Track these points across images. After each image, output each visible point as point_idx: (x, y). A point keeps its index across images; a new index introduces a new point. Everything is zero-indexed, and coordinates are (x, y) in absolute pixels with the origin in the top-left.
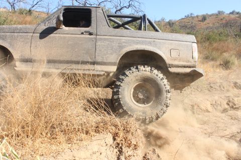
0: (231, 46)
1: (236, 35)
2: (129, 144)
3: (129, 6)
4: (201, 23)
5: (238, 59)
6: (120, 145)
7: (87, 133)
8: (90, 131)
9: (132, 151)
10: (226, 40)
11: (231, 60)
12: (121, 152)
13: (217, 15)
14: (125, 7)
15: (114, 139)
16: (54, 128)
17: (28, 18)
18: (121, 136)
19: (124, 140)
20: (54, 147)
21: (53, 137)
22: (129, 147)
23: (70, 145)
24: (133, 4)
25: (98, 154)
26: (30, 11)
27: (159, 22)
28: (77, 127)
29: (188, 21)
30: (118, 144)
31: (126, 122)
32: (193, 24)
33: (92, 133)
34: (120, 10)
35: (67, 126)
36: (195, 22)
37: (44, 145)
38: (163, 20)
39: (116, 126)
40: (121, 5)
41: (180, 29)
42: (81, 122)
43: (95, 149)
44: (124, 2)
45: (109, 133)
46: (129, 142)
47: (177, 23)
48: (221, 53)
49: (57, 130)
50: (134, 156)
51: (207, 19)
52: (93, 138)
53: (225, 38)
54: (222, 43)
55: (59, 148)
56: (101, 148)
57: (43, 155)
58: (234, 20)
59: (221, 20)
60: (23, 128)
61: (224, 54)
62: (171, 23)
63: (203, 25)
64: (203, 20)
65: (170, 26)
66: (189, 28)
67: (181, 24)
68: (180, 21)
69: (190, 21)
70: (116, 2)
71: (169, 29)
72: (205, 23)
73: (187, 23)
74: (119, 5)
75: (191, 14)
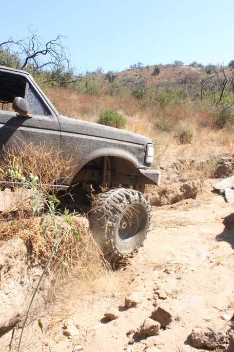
1: (196, 96)
3: (47, 51)
4: (153, 77)
11: (188, 131)
13: (174, 66)
14: (41, 52)
24: (52, 47)
27: (94, 73)
29: (135, 73)
32: (143, 78)
34: (33, 56)
36: (147, 75)
38: (99, 71)
40: (35, 48)
44: (39, 45)
51: (161, 71)
53: (182, 101)
58: (196, 74)
59: (180, 73)
61: (180, 122)
62: (111, 76)
63: (156, 79)
64: (155, 73)
65: (110, 81)
66: (137, 83)
67: (124, 78)
68: (124, 74)
69: (138, 74)
70: (27, 43)
71: (107, 86)
72: (158, 77)
73: (133, 77)
74: (31, 49)
75: (140, 64)
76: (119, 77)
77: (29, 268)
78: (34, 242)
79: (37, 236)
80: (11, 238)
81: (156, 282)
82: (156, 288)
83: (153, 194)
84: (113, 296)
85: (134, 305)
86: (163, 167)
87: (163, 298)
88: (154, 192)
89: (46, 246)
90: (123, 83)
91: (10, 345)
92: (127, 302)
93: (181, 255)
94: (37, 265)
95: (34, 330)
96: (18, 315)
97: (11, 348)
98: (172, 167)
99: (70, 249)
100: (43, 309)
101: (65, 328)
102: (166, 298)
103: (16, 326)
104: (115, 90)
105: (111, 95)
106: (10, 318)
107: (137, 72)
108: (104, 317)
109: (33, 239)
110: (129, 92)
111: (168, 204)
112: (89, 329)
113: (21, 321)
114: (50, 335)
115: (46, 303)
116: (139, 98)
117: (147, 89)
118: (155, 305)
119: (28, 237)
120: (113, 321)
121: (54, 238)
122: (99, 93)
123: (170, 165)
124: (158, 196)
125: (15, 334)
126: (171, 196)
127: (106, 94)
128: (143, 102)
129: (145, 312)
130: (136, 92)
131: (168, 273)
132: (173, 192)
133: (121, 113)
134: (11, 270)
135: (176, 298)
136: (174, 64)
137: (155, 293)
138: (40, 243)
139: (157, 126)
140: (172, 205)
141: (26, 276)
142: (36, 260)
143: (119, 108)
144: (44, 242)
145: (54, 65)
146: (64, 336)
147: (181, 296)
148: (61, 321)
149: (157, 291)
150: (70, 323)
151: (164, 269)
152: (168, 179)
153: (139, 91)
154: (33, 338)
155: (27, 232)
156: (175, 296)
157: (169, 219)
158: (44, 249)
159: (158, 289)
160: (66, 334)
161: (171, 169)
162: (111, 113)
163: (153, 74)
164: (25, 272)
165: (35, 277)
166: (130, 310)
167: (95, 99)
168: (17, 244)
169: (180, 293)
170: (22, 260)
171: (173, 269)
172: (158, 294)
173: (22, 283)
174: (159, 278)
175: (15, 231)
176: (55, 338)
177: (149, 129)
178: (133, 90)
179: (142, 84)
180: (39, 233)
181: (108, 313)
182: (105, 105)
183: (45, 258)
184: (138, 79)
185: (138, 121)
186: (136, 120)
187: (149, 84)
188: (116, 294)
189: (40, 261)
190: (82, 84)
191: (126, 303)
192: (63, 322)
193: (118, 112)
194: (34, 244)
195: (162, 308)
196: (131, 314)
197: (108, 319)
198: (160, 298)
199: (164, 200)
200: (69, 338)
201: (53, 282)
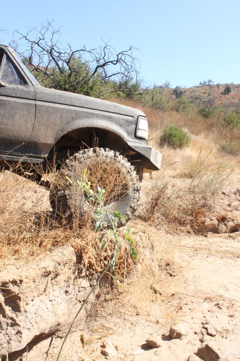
3: (117, 61)
4: (223, 96)
14: (112, 62)
24: (123, 58)
27: (161, 87)
29: (203, 91)
32: (212, 97)
34: (104, 65)
36: (214, 94)
40: (106, 58)
41: (191, 102)
44: (110, 54)
51: (232, 90)
62: (178, 91)
63: (226, 99)
64: (225, 92)
65: (177, 96)
66: (204, 102)
67: (192, 95)
68: (192, 90)
69: (207, 92)
70: (99, 53)
71: (174, 101)
72: (228, 96)
73: (202, 94)
74: (102, 58)
75: (210, 81)
76: (186, 93)
77: (76, 278)
78: (84, 252)
79: (89, 247)
80: (63, 245)
81: (206, 315)
82: (204, 322)
83: (211, 220)
84: (158, 322)
85: (179, 336)
86: (225, 192)
87: (211, 335)
88: (213, 218)
89: (96, 258)
90: (190, 100)
91: (47, 353)
92: (172, 331)
93: (236, 290)
94: (84, 277)
95: (72, 342)
96: (59, 324)
97: (47, 356)
98: (235, 194)
99: (120, 265)
100: (83, 322)
101: (103, 346)
102: (215, 335)
103: (55, 335)
104: (181, 107)
105: (177, 111)
106: (50, 326)
107: (206, 89)
108: (145, 343)
109: (84, 249)
110: (196, 110)
111: (226, 232)
112: (128, 354)
113: (60, 331)
114: (87, 351)
115: (87, 317)
116: (207, 117)
117: (216, 108)
118: (202, 341)
119: (79, 247)
120: (155, 350)
121: (106, 251)
122: (165, 108)
123: (233, 191)
124: (216, 222)
125: (53, 342)
126: (231, 224)
127: (172, 109)
128: (210, 121)
129: (190, 346)
130: (204, 111)
131: (219, 307)
132: (233, 220)
133: (185, 130)
134: (58, 277)
135: (226, 338)
137: (203, 327)
138: (90, 254)
139: (223, 148)
140: (230, 234)
141: (71, 286)
142: (84, 271)
143: (184, 125)
144: (94, 254)
145: (122, 75)
146: (102, 355)
147: (232, 337)
148: (100, 339)
149: (206, 326)
150: (109, 343)
151: (216, 303)
152: (229, 205)
153: (207, 110)
154: (70, 351)
155: (79, 241)
156: (225, 335)
157: (226, 249)
158: (93, 261)
159: (207, 324)
160: (104, 354)
161: (233, 195)
162: (176, 129)
163: (222, 93)
164: (71, 282)
165: (81, 289)
166: (174, 341)
167: (160, 113)
168: (67, 253)
169: (231, 333)
170: (70, 269)
171: (226, 305)
172: (206, 329)
173: (66, 292)
174: (209, 311)
175: (67, 239)
176: (92, 355)
177: (214, 150)
178: (200, 108)
179: (210, 102)
180: (90, 244)
181: (150, 339)
182: (170, 120)
183: (93, 271)
184: (207, 96)
185: (203, 140)
186: (200, 139)
187: (217, 103)
188: (160, 321)
189: (88, 272)
190: (148, 98)
191: (171, 333)
192: (102, 340)
193: (183, 129)
194: (84, 255)
195: (210, 346)
196: (174, 345)
197: (149, 346)
198: (208, 334)
199: (222, 227)
200: (106, 358)
201: (98, 297)
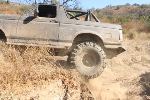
0: (134, 25)
1: (137, 18)
2: (72, 86)
4: (116, 10)
5: (138, 33)
6: (67, 87)
7: (46, 79)
8: (48, 78)
9: (74, 90)
10: (131, 21)
11: (134, 33)
12: (67, 91)
13: (126, 6)
14: (69, 0)
15: (63, 83)
16: (25, 77)
17: (7, 7)
18: (67, 81)
19: (69, 83)
20: (25, 89)
21: (24, 83)
22: (72, 87)
23: (35, 87)
25: (53, 92)
26: (8, 2)
27: (90, 9)
28: (39, 76)
29: (108, 9)
30: (65, 86)
31: (70, 72)
32: (112, 11)
33: (49, 80)
34: (66, 2)
35: (33, 75)
36: (113, 10)
37: (18, 88)
38: (93, 8)
39: (64, 75)
41: (104, 14)
42: (42, 73)
43: (51, 89)
45: (59, 79)
46: (72, 84)
47: (101, 11)
48: (128, 29)
49: (27, 78)
50: (75, 93)
51: (120, 8)
52: (49, 82)
53: (130, 20)
54: (129, 23)
55: (28, 90)
56: (55, 88)
57: (18, 94)
58: (136, 9)
59: (128, 9)
60: (4, 77)
61: (130, 30)
62: (98, 11)
63: (118, 12)
65: (97, 13)
66: (109, 14)
68: (104, 9)
69: (110, 9)
73: (107, 11)
75: (110, 5)
104: (100, 16)
116: (111, 19)
126: (127, 63)
132: (128, 61)
136: (126, 5)
145: (74, 6)
153: (110, 17)
178: (107, 16)
184: (110, 12)
